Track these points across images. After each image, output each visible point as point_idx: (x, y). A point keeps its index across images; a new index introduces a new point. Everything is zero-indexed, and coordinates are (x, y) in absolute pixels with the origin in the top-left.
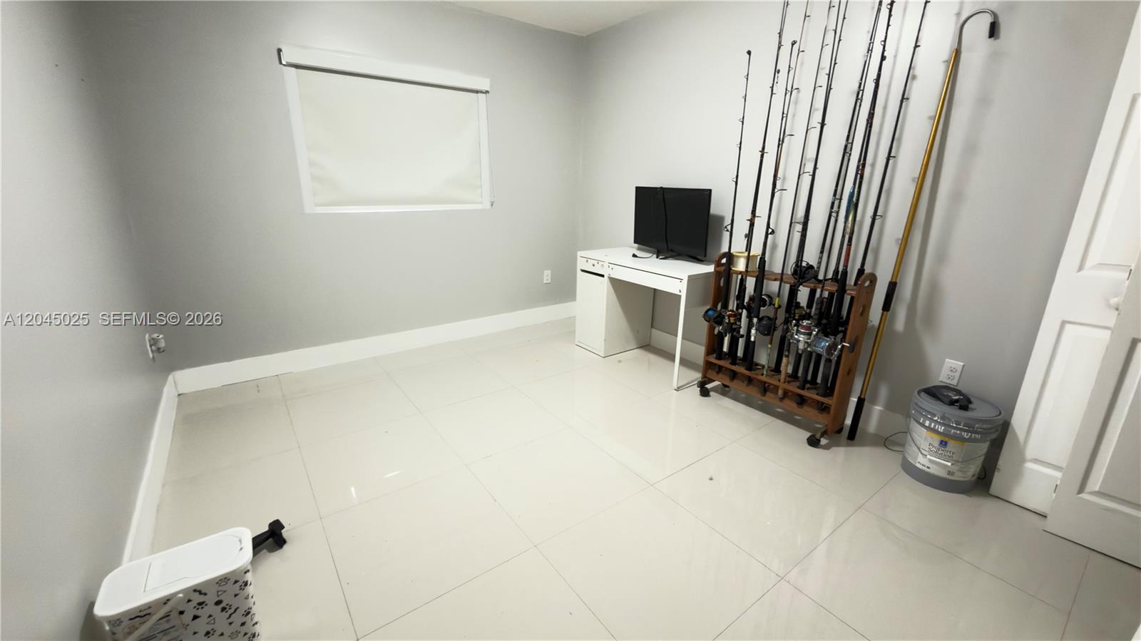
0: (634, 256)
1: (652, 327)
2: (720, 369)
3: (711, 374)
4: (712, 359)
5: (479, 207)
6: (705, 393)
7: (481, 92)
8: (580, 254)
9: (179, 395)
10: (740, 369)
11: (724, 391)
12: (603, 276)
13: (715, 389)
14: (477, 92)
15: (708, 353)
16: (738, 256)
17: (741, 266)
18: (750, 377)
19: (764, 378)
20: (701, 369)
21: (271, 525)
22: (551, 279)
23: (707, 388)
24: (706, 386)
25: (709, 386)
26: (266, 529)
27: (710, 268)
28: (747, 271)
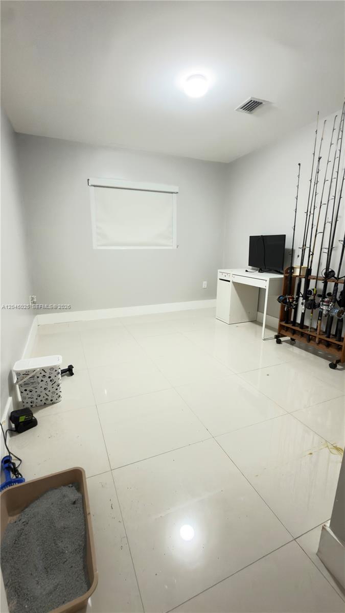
0: (246, 271)
1: (258, 311)
2: (287, 329)
3: (283, 332)
4: (283, 323)
5: (171, 248)
6: (279, 342)
7: (174, 193)
8: (219, 271)
9: (39, 325)
10: (298, 329)
11: (292, 343)
12: (229, 281)
13: (286, 341)
14: (172, 193)
15: (281, 320)
16: (296, 268)
17: (297, 273)
18: (302, 332)
19: (309, 333)
20: (277, 330)
21: (69, 366)
22: (207, 286)
23: (280, 340)
24: (281, 338)
25: (282, 339)
26: (67, 368)
27: (282, 276)
28: (300, 275)
